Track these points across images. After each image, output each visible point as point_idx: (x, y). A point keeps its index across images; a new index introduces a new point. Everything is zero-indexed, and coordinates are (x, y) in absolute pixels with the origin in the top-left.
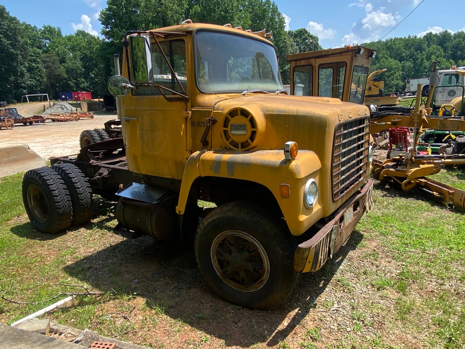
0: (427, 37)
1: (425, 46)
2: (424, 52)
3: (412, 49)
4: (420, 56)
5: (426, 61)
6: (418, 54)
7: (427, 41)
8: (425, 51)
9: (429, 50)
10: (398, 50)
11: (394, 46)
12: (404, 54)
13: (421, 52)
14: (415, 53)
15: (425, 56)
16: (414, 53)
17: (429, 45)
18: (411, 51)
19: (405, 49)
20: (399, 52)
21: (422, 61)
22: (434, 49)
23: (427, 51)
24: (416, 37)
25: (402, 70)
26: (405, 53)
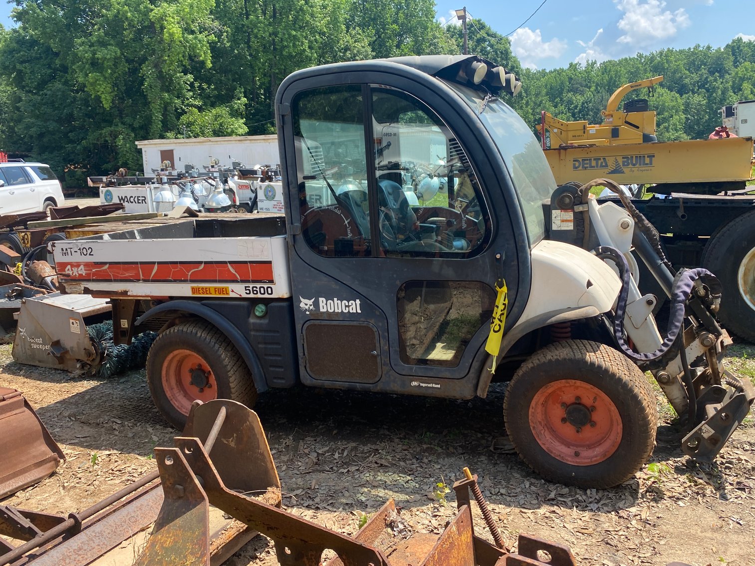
0: (733, 47)
1: (729, 64)
2: (727, 76)
3: (703, 71)
4: (719, 83)
5: (733, 94)
6: (715, 80)
7: (733, 54)
8: (729, 74)
9: (737, 73)
10: (674, 72)
11: (666, 65)
12: (687, 81)
13: (721, 76)
14: (711, 78)
15: (731, 83)
16: (707, 78)
17: (736, 63)
18: (702, 75)
19: (689, 70)
20: (678, 75)
21: (723, 93)
22: (747, 70)
23: (733, 74)
24: (709, 48)
25: (685, 111)
26: (690, 79)
